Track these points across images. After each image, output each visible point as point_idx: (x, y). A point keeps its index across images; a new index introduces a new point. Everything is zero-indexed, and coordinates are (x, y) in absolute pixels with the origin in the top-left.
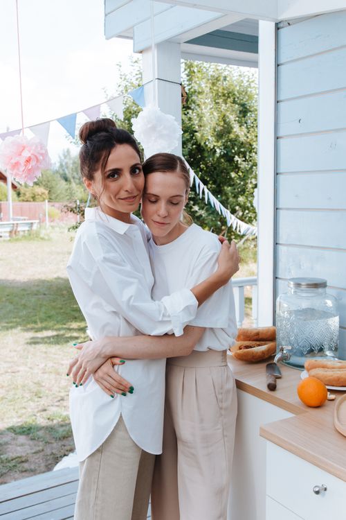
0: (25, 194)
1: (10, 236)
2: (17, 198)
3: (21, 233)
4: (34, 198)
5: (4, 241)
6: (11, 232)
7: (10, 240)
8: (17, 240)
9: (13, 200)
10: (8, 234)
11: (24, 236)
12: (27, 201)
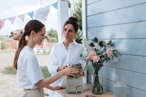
0: (50, 40)
1: (43, 53)
2: (47, 41)
3: (47, 52)
4: (53, 41)
5: (41, 54)
6: (43, 52)
7: (43, 54)
8: (45, 54)
9: (46, 42)
10: (42, 52)
11: (48, 53)
12: (51, 42)
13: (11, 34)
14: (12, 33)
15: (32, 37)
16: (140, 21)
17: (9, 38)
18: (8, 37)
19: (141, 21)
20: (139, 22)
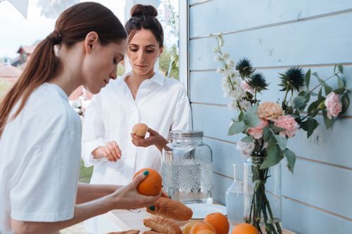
13: (19, 55)
14: (20, 51)
15: (84, 52)
16: (301, 18)
17: (13, 68)
18: (9, 63)
19: (303, 20)
20: (299, 20)
